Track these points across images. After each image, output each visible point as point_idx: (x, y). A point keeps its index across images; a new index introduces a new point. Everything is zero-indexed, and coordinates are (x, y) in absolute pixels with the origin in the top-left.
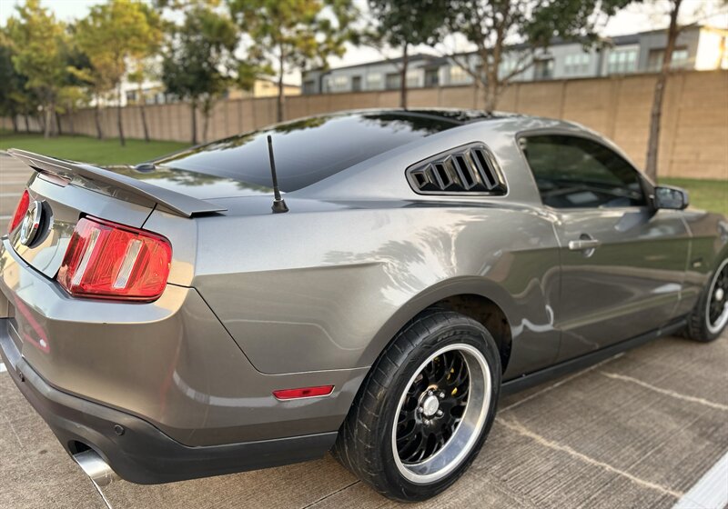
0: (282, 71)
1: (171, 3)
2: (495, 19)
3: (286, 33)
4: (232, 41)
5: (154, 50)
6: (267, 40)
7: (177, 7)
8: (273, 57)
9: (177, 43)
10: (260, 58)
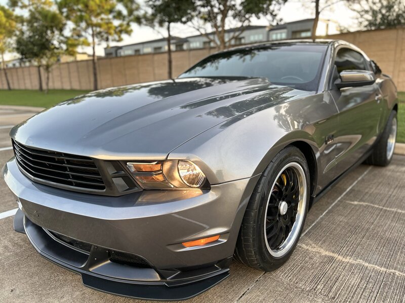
0: (94, 43)
1: (20, 4)
2: (219, 9)
3: (95, 20)
4: (61, 25)
5: (10, 33)
6: (83, 25)
7: (24, 7)
8: (88, 35)
9: (25, 28)
10: (79, 36)
